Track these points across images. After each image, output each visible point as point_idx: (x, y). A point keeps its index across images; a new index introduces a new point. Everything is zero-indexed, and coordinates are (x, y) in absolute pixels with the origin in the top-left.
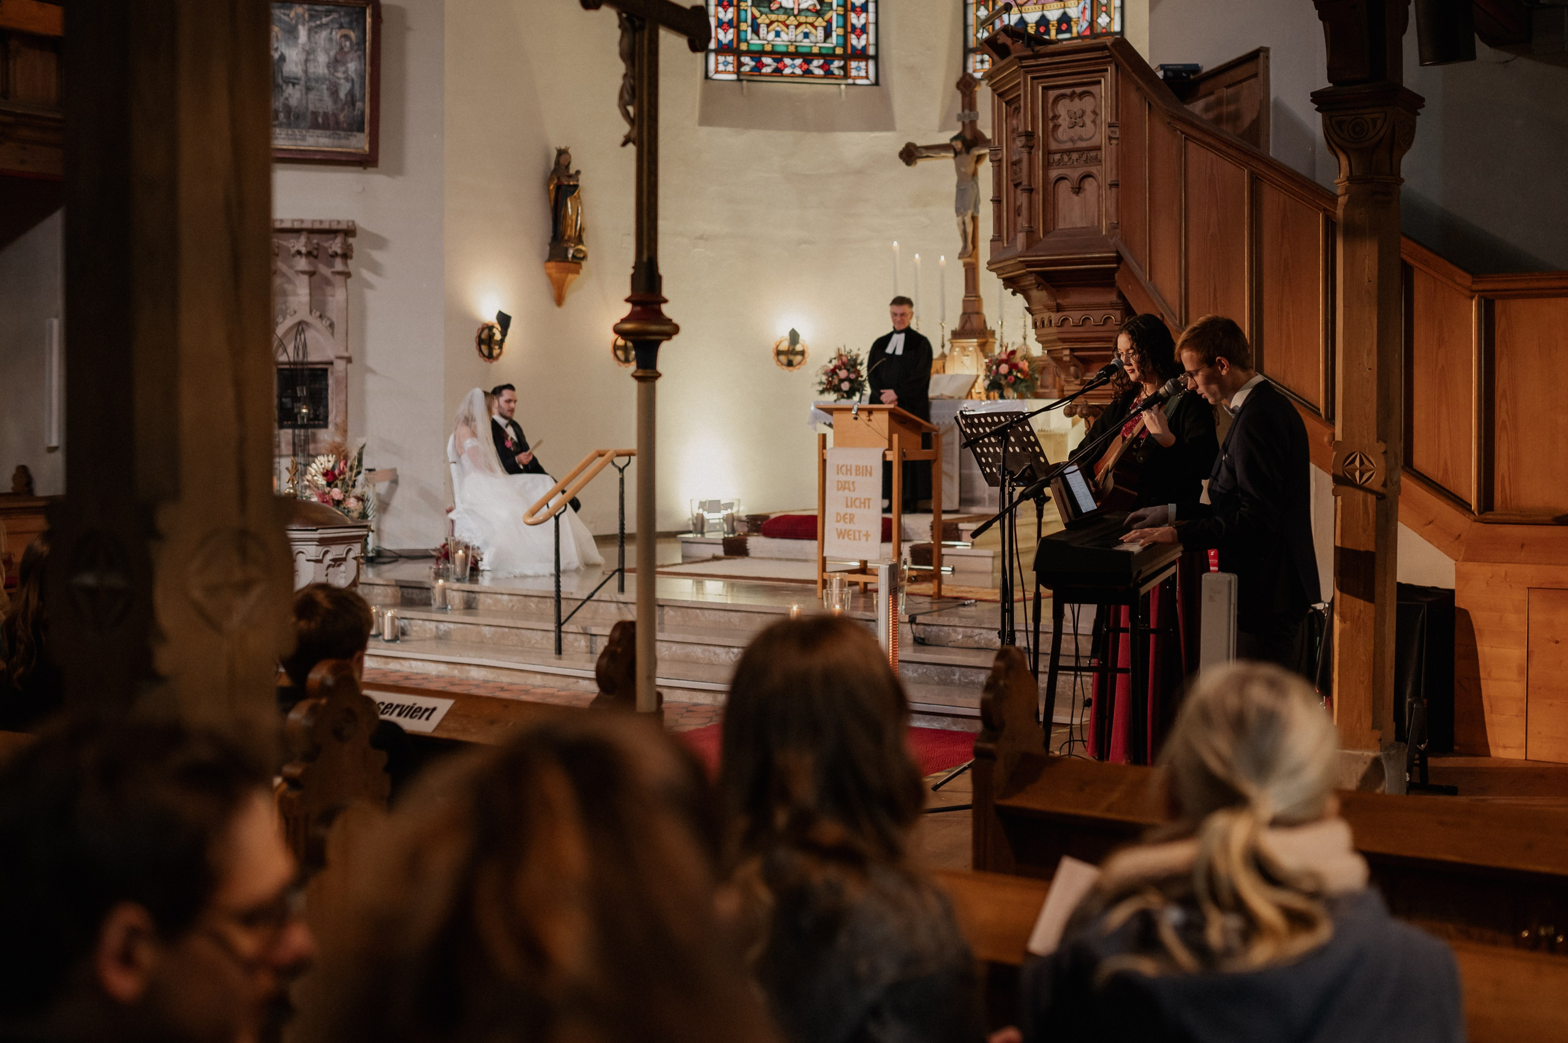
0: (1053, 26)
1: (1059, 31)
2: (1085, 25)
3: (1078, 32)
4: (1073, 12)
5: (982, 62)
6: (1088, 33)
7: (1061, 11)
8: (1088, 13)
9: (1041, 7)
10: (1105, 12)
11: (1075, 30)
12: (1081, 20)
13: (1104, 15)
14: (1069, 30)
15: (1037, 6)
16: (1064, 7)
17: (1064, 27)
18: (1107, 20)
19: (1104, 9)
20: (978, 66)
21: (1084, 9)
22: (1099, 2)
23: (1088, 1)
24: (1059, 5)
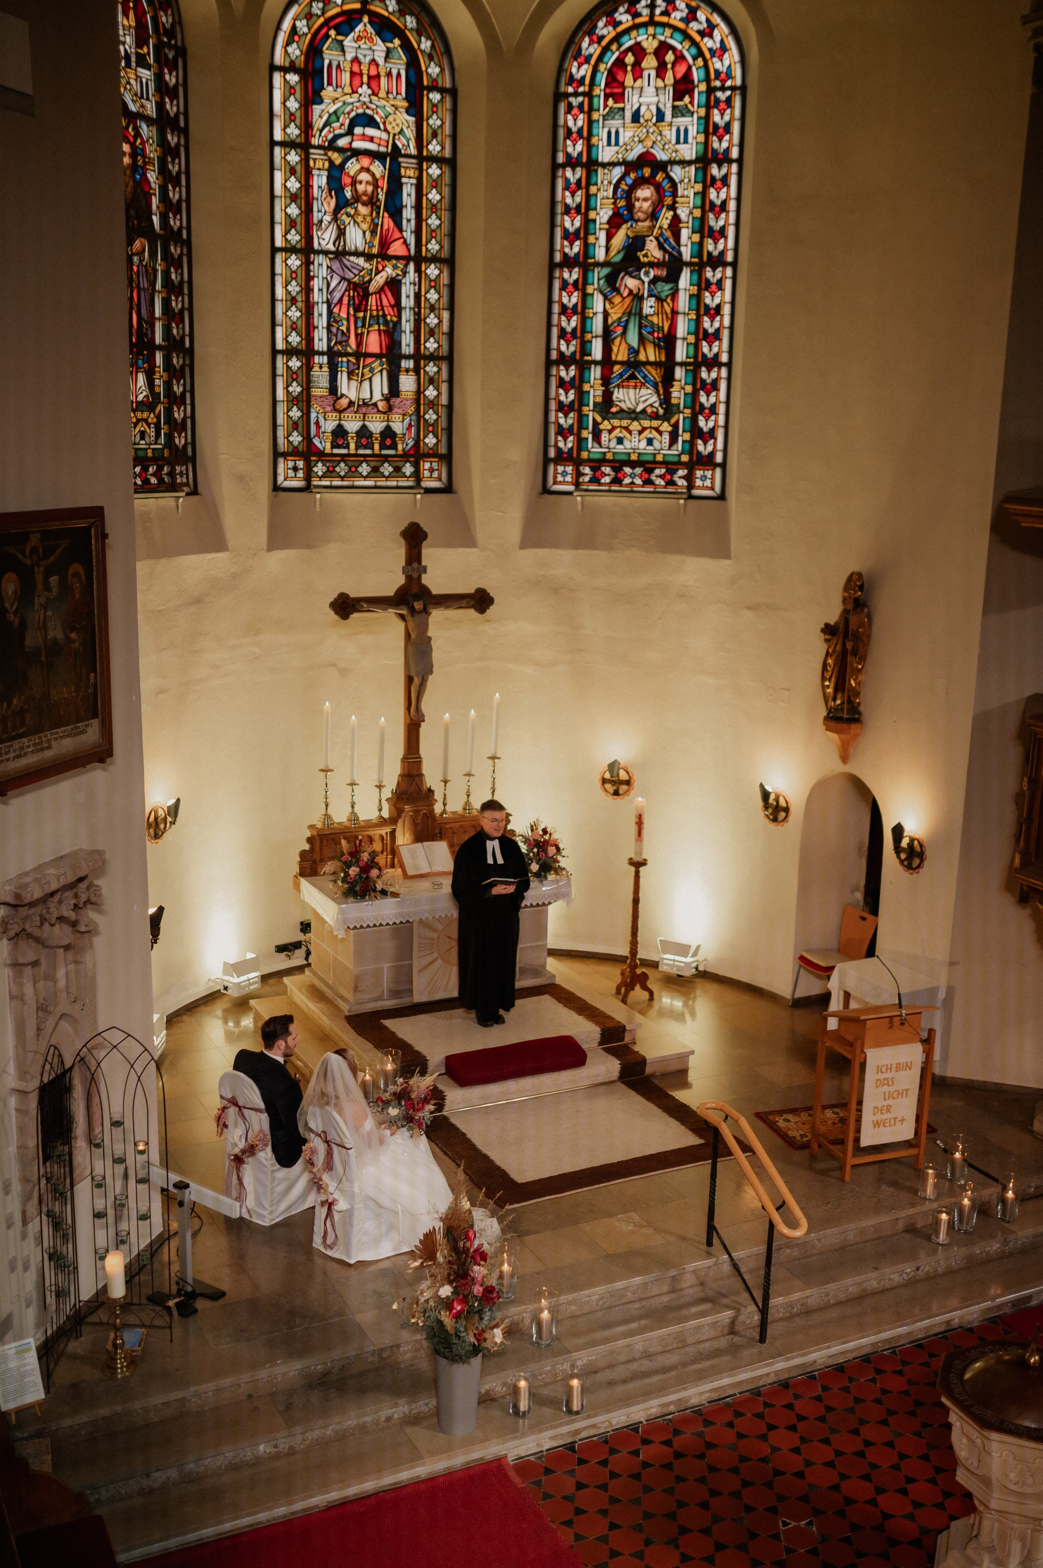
0: (376, 439)
1: (383, 446)
2: (411, 443)
3: (404, 450)
4: (398, 427)
5: (296, 469)
6: (413, 451)
7: (385, 424)
8: (414, 431)
9: (362, 416)
10: (432, 432)
11: (400, 447)
12: (407, 438)
13: (431, 436)
14: (394, 446)
15: (358, 415)
16: (388, 421)
17: (388, 442)
18: (434, 441)
19: (431, 429)
20: (291, 473)
21: (410, 425)
22: (426, 421)
23: (414, 417)
24: (382, 416)
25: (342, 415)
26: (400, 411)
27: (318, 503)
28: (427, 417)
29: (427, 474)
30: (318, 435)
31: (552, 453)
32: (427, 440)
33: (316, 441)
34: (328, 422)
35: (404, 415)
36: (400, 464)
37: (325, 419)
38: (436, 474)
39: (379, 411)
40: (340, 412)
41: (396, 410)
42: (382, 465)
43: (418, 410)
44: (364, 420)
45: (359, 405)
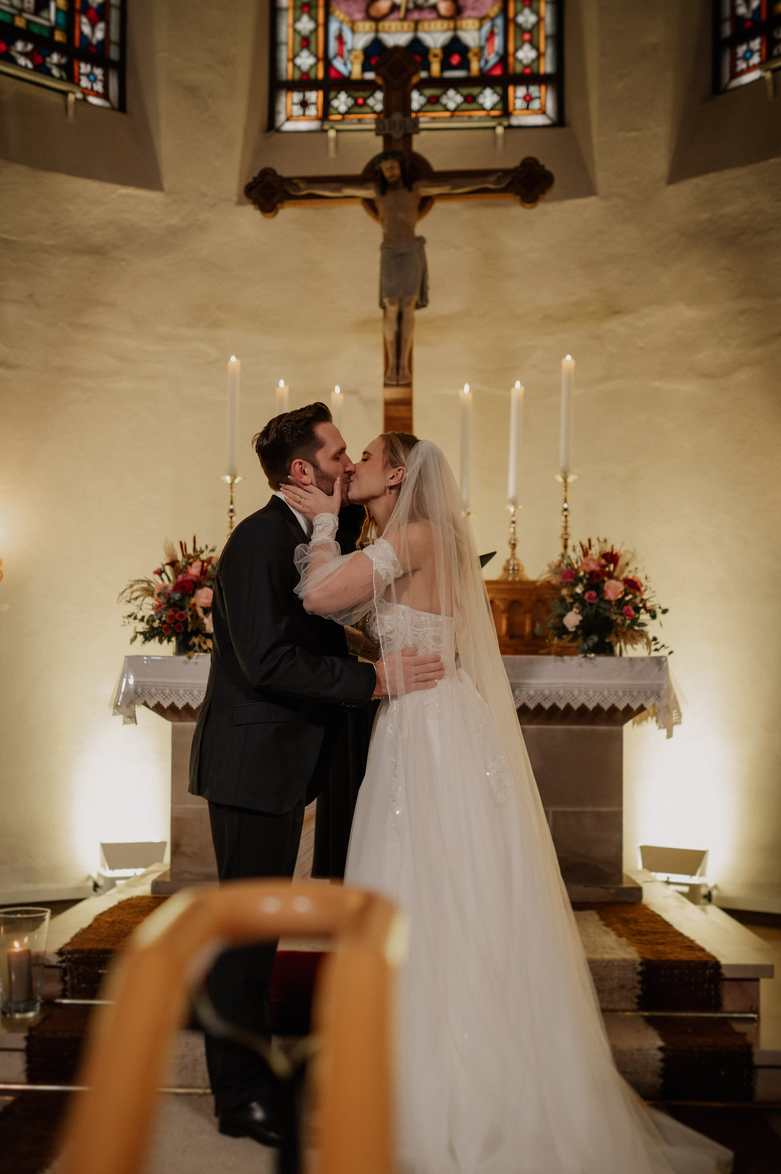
0: (435, 56)
1: (445, 65)
2: (493, 59)
3: (481, 70)
4: (472, 37)
5: (304, 104)
6: (498, 72)
7: (449, 35)
8: (498, 41)
9: (412, 25)
10: (531, 42)
11: (475, 66)
12: (486, 52)
13: (527, 47)
14: (465, 64)
15: (406, 25)
16: (455, 29)
17: (455, 60)
18: (533, 54)
19: (527, 37)
20: (297, 110)
21: (492, 34)
22: (518, 26)
23: (499, 22)
24: (446, 24)
25: (381, 25)
26: (475, 14)
27: (332, 145)
28: (520, 19)
29: (520, 104)
30: (340, 54)
31: (727, 30)
32: (520, 55)
33: (338, 64)
34: (358, 36)
35: (482, 19)
36: (475, 91)
37: (353, 31)
38: (536, 105)
39: (440, 17)
40: (377, 20)
41: (468, 13)
42: (445, 93)
43: (504, 10)
44: (416, 29)
45: (408, 11)
